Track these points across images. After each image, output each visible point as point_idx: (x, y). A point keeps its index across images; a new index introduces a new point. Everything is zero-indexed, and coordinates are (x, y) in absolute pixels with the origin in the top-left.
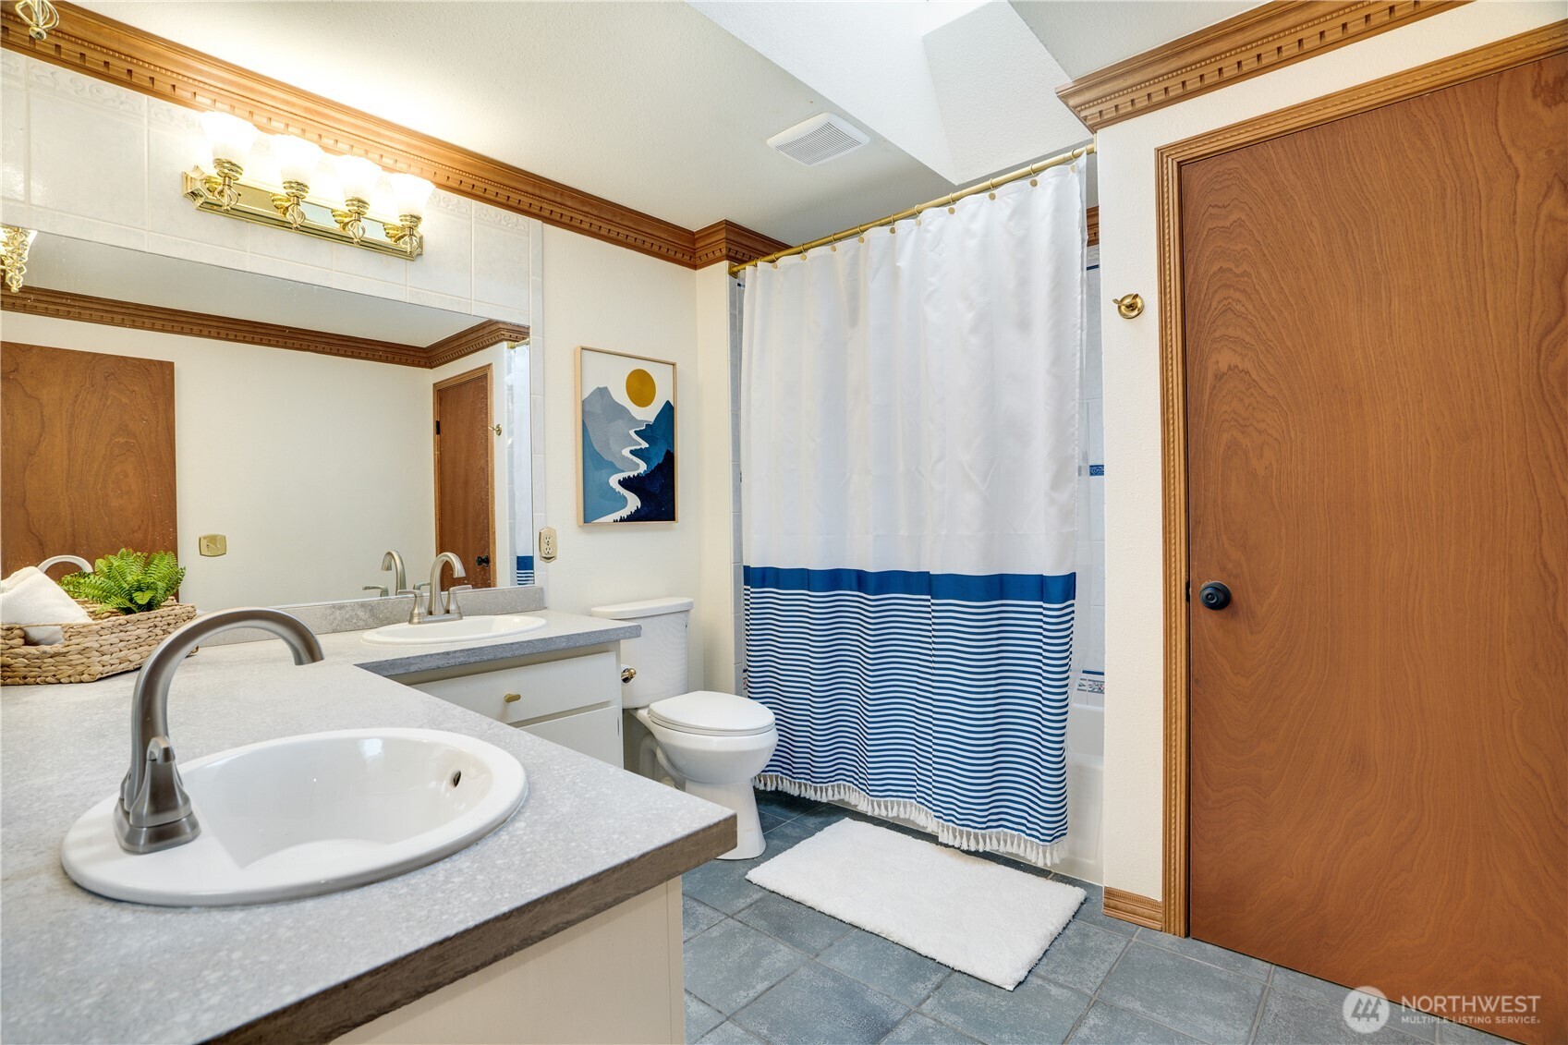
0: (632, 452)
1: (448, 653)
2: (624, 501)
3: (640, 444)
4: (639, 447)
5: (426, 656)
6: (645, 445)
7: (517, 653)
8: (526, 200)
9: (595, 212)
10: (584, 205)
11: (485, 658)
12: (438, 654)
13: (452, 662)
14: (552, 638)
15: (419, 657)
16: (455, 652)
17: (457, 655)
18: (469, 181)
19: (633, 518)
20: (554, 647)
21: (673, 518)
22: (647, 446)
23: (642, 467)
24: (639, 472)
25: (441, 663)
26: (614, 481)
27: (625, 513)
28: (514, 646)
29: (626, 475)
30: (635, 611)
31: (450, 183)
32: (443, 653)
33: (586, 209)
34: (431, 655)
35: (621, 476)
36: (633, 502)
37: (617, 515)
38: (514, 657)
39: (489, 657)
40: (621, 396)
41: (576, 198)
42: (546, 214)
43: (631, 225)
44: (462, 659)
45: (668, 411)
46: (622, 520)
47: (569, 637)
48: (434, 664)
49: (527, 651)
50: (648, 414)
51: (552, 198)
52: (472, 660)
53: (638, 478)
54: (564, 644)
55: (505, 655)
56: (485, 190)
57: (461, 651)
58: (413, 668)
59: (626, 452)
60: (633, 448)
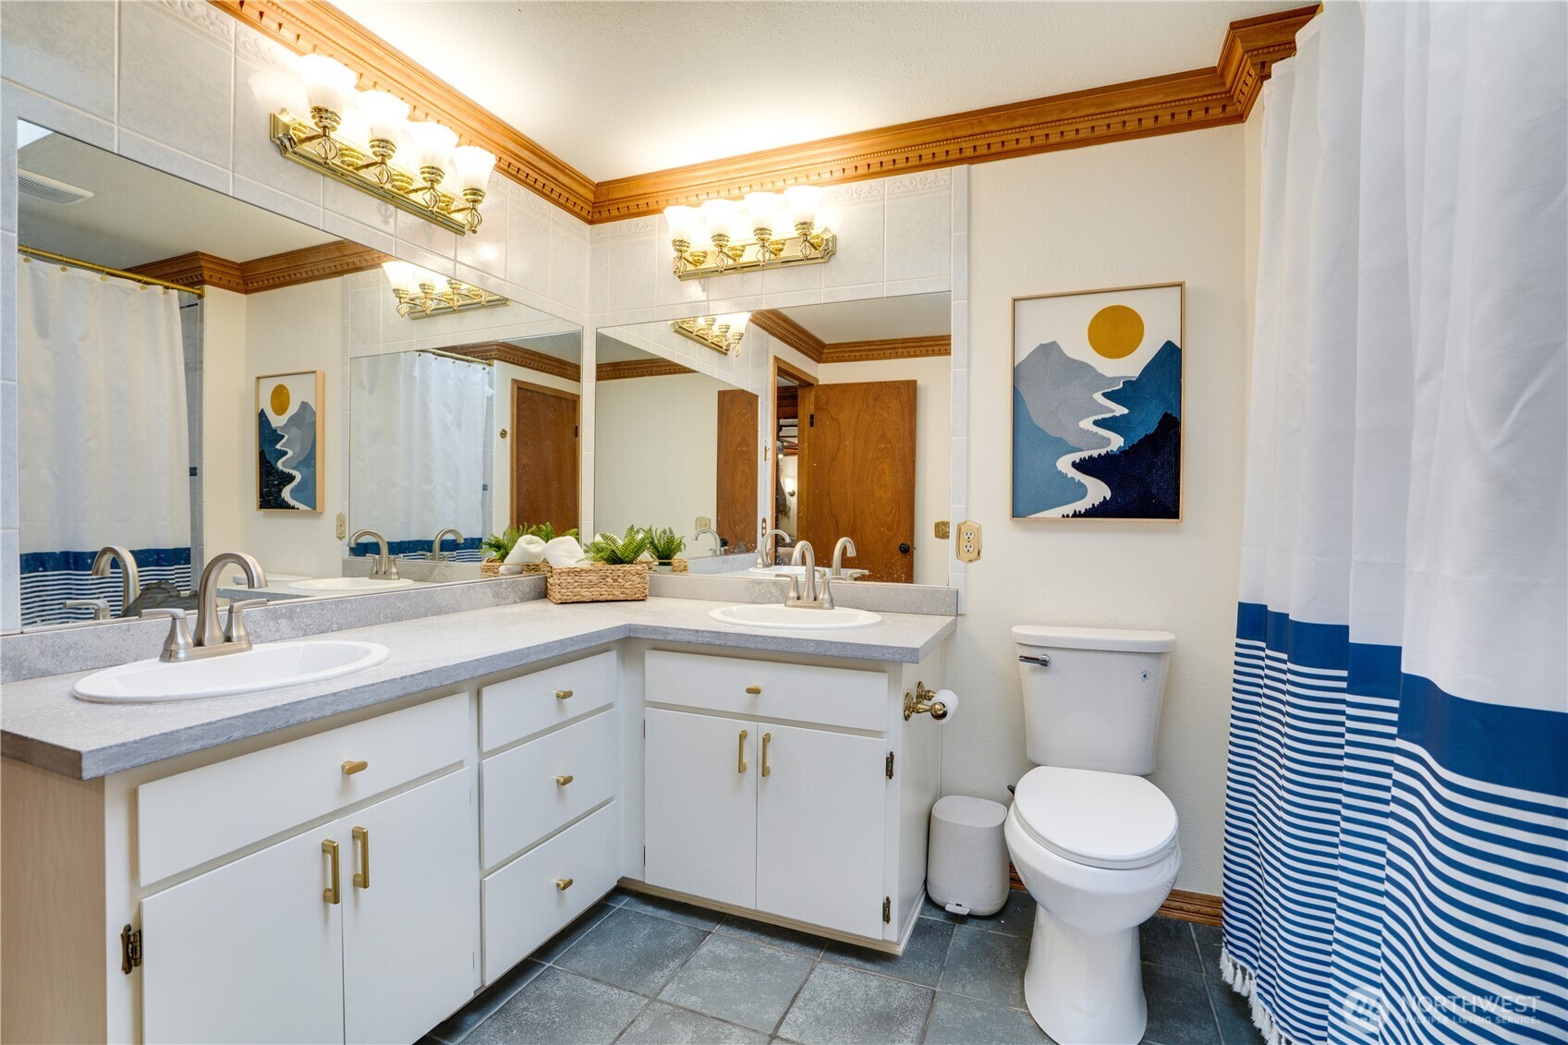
0: (1096, 423)
1: (697, 631)
2: (1081, 492)
3: (1113, 411)
4: (1110, 415)
5: (680, 629)
6: (1120, 410)
7: (760, 646)
8: (940, 151)
9: (1033, 121)
10: (1014, 120)
11: (729, 643)
12: (689, 630)
13: (700, 640)
14: (799, 639)
15: (675, 629)
16: (704, 631)
17: (706, 634)
18: (875, 161)
19: (1093, 513)
20: (802, 650)
21: (1175, 515)
22: (1126, 411)
23: (1116, 442)
24: (1109, 449)
25: (692, 638)
26: (1065, 464)
27: (1082, 506)
28: (758, 639)
29: (1086, 454)
30: (1044, 638)
31: (860, 171)
32: (694, 630)
33: (1017, 123)
34: (684, 630)
35: (1077, 457)
36: (1098, 491)
37: (1069, 509)
38: (756, 649)
39: (733, 644)
40: (1079, 348)
41: (999, 116)
42: (969, 153)
43: (1092, 111)
44: (709, 639)
45: (1170, 357)
46: (1076, 515)
47: (818, 643)
48: (686, 638)
49: (771, 647)
50: (1131, 366)
51: (970, 132)
52: (718, 642)
53: (1109, 457)
54: (812, 649)
55: (748, 645)
56: (894, 161)
57: (708, 632)
58: (670, 638)
59: (1087, 424)
60: (1099, 417)
